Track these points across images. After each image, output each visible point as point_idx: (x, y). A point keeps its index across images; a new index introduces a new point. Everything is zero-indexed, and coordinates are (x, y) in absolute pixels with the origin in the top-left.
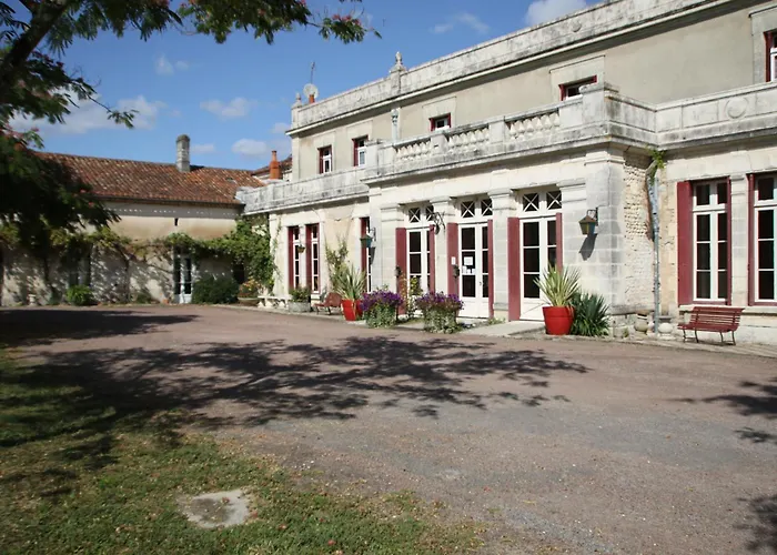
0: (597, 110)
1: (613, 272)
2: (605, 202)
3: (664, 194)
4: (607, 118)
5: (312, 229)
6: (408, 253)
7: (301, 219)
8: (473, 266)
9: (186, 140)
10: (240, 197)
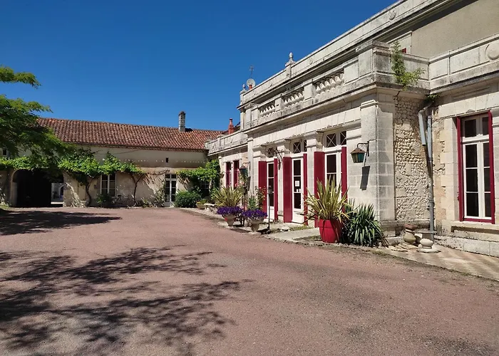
0: (368, 64)
1: (381, 193)
2: (374, 137)
3: (437, 129)
4: (375, 69)
5: (236, 163)
6: (268, 178)
7: (231, 158)
8: (300, 187)
9: (183, 114)
10: (206, 146)
